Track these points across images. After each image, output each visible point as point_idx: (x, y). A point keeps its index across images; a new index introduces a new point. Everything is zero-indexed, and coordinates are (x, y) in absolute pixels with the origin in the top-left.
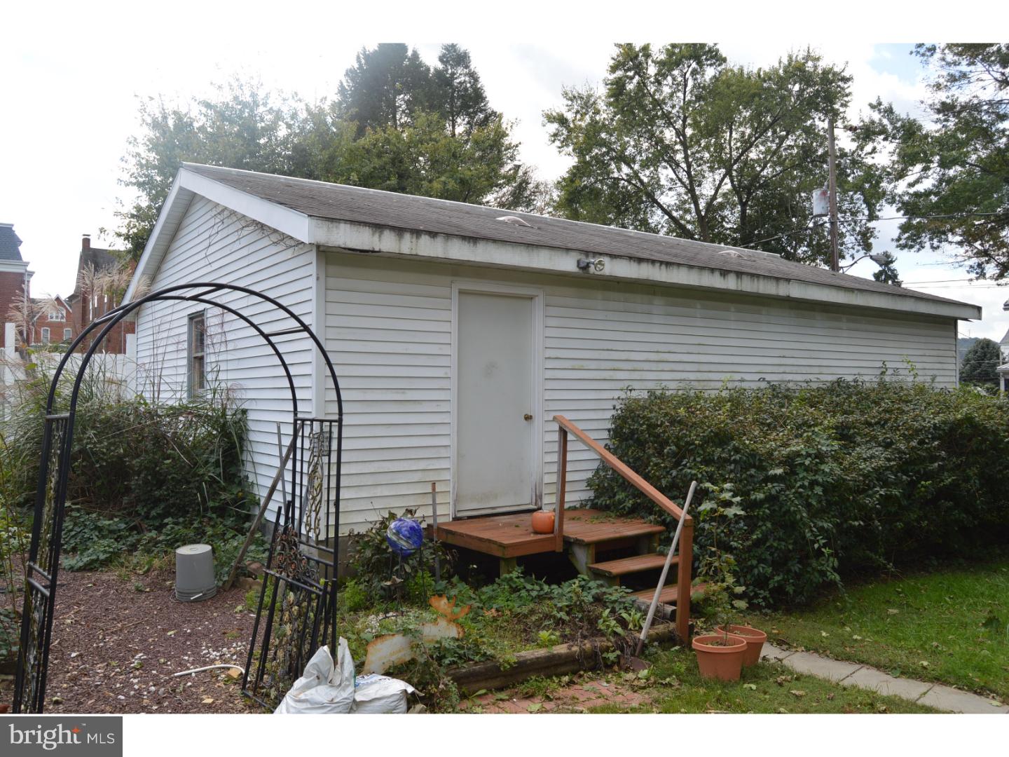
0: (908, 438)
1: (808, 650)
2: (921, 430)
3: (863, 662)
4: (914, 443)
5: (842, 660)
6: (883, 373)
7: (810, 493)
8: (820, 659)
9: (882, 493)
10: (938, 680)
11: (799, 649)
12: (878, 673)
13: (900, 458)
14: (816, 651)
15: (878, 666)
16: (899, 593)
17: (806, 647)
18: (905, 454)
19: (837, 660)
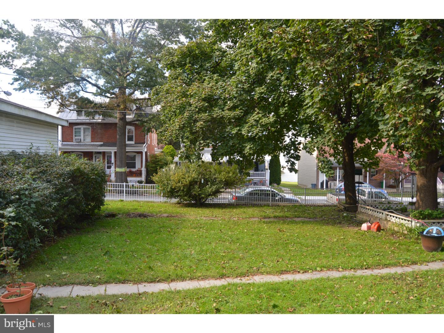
0: (58, 178)
1: (44, 285)
2: (62, 174)
3: (73, 284)
4: (61, 180)
5: (63, 286)
6: (31, 148)
7: (29, 208)
8: (52, 288)
9: (55, 205)
10: (107, 282)
11: (40, 286)
12: (82, 287)
13: (56, 188)
14: (49, 285)
15: (80, 284)
16: (62, 249)
17: (43, 284)
18: (58, 186)
19: (60, 286)
